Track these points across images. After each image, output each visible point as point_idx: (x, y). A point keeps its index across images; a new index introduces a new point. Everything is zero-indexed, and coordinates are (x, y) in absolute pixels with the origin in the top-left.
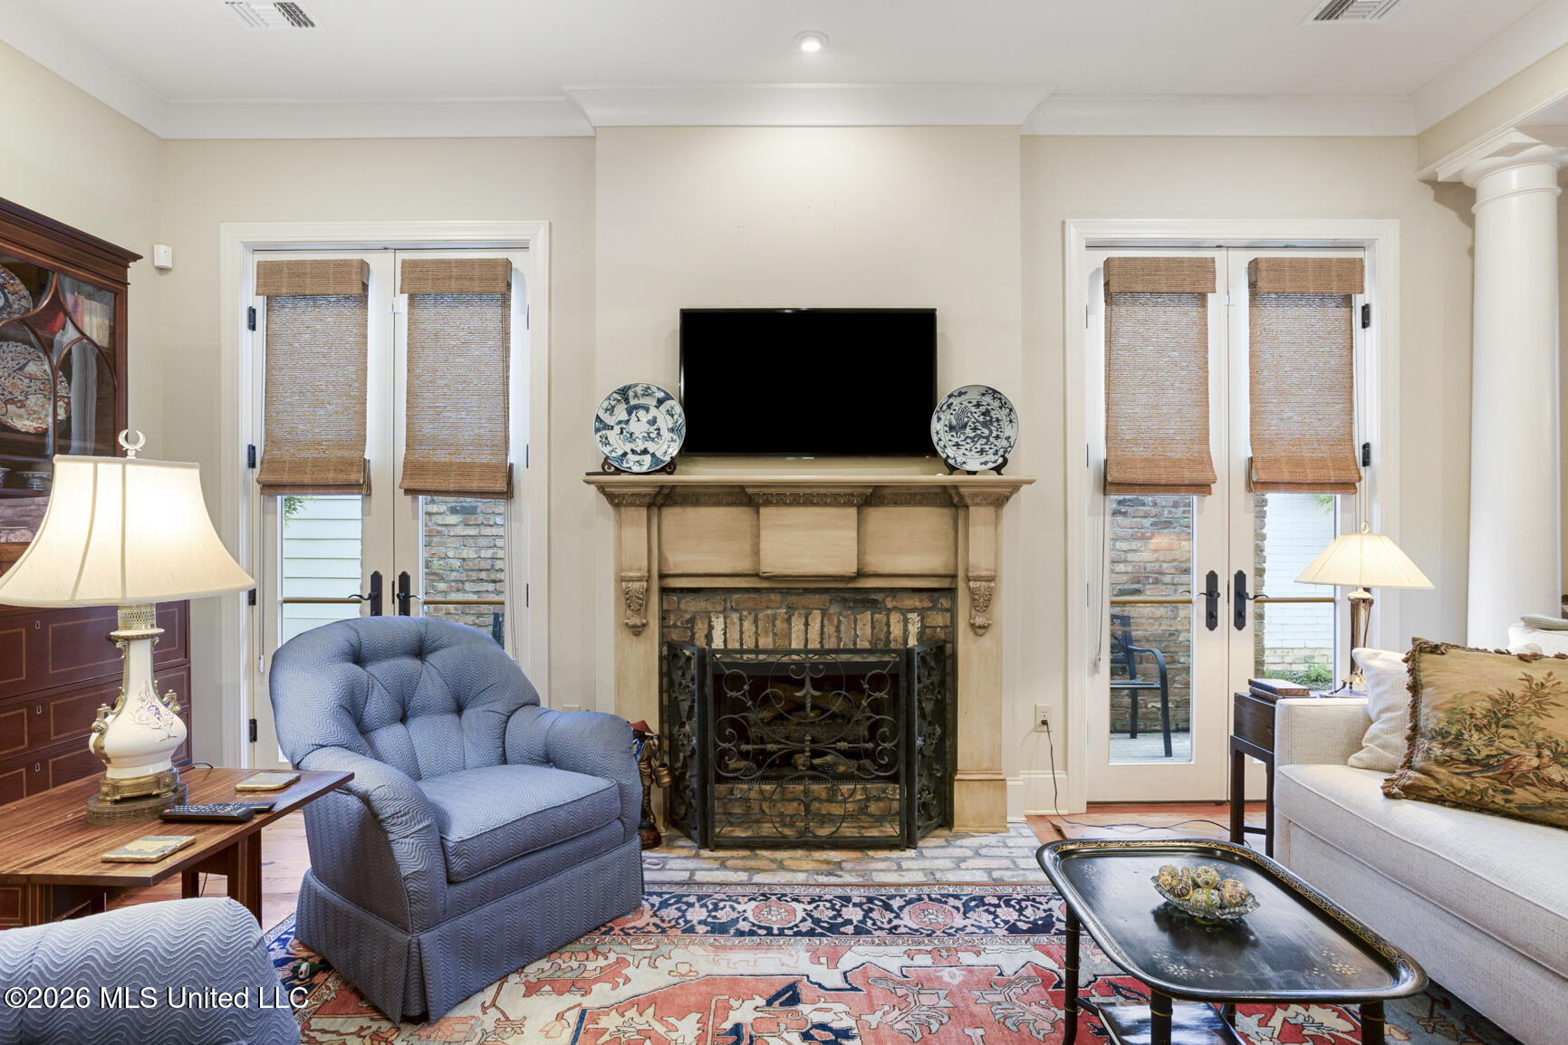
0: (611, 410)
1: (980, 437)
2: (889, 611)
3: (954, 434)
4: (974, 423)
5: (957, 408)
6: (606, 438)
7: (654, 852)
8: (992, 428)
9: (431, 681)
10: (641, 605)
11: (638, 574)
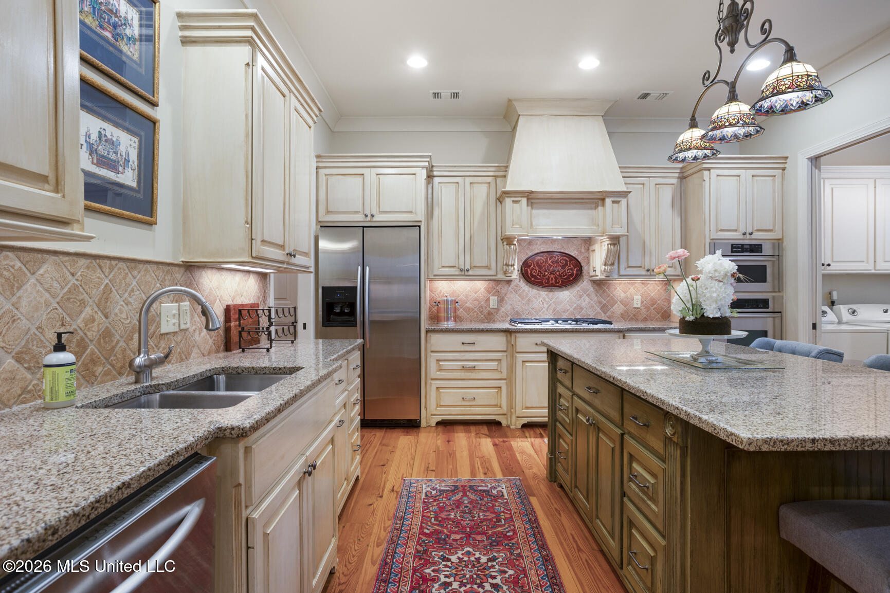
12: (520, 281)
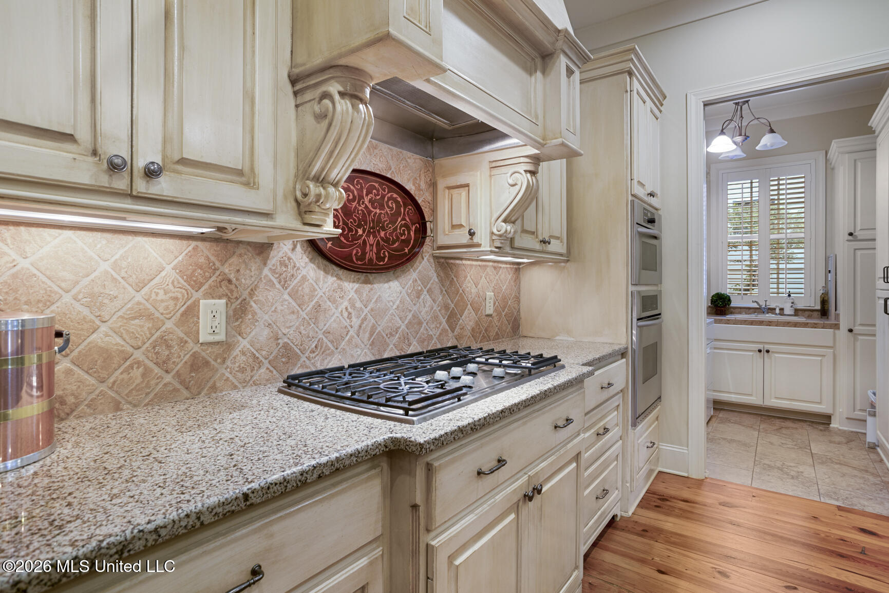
12: (293, 249)
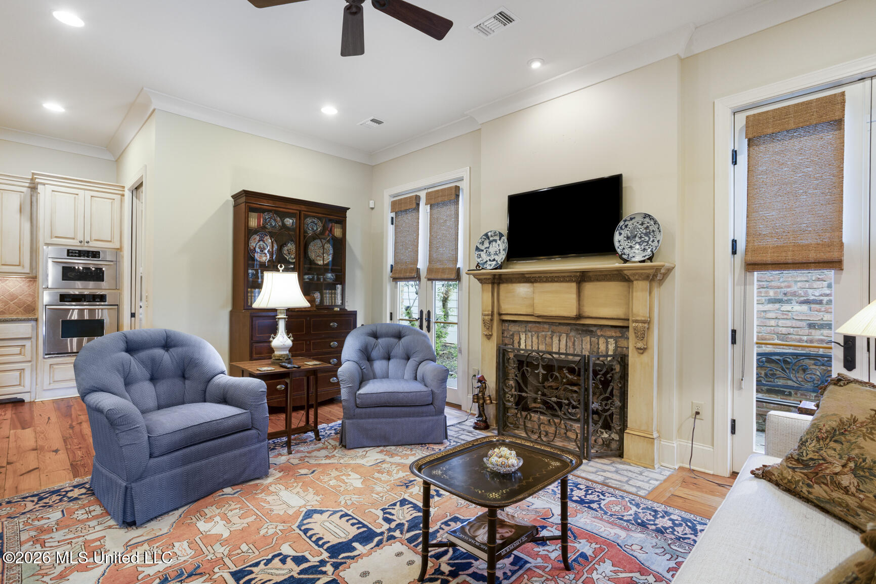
0: (482, 243)
1: (644, 242)
2: (599, 337)
3: (629, 241)
4: (640, 234)
5: (631, 227)
6: (480, 255)
7: (483, 432)
8: (650, 236)
9: (399, 348)
10: (489, 327)
11: (487, 313)
